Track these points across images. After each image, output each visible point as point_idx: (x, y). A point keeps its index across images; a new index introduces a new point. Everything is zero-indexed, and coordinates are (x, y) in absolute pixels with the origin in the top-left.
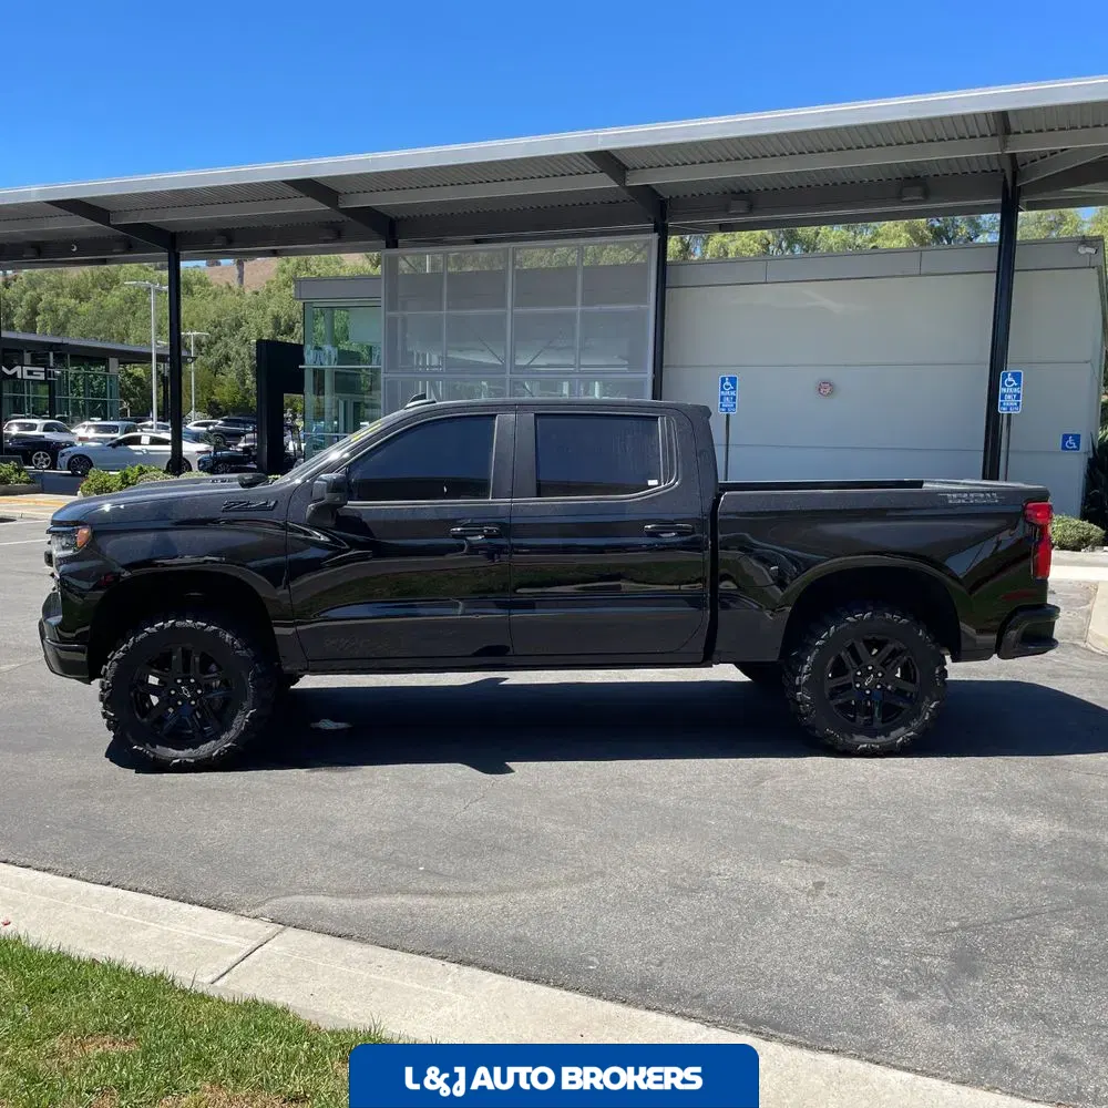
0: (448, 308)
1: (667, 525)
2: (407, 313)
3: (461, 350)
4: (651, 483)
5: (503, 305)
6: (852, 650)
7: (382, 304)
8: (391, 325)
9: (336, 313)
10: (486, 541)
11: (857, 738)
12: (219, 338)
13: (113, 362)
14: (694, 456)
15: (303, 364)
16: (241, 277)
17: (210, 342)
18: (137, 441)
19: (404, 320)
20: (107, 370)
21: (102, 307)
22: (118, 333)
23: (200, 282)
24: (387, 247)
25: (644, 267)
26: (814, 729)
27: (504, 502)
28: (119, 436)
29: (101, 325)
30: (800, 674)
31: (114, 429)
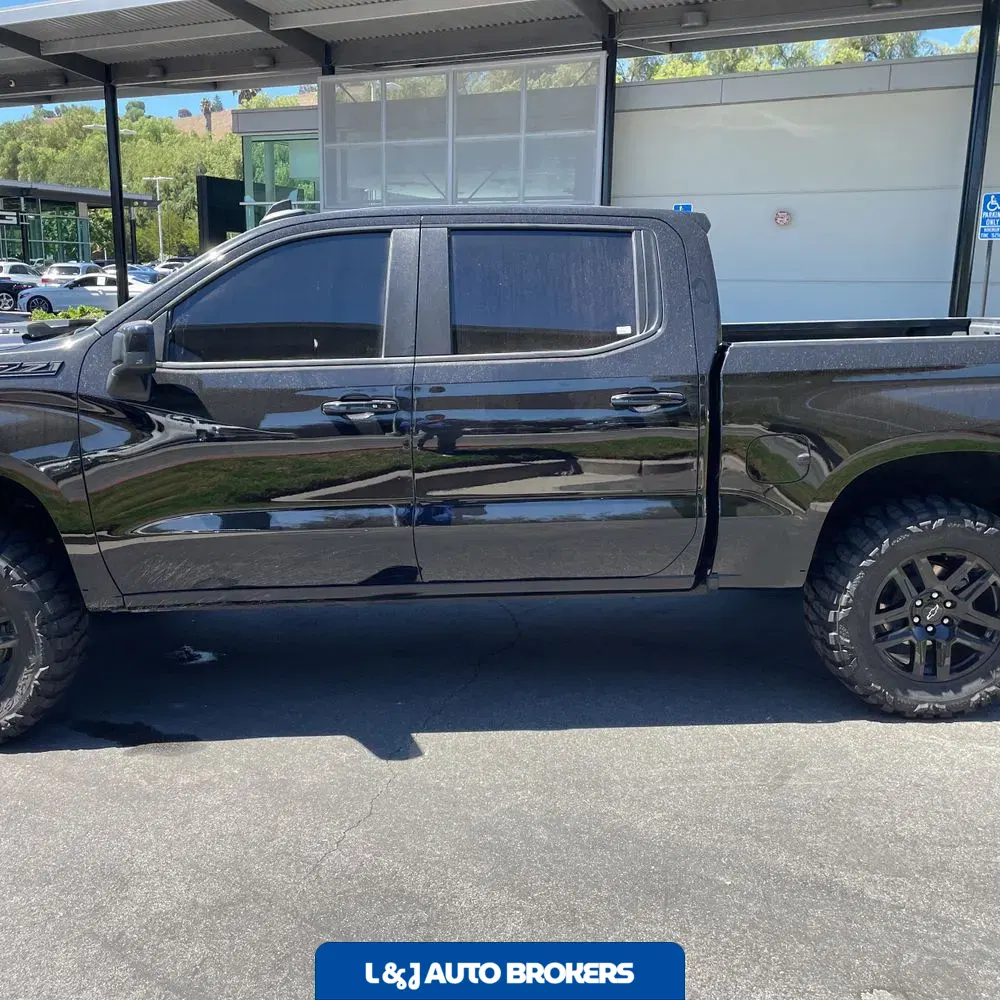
0: (388, 138)
1: (647, 394)
2: (345, 144)
3: (403, 185)
4: (621, 330)
5: (444, 134)
6: (911, 571)
7: (320, 136)
8: (329, 160)
9: (276, 145)
10: (375, 418)
11: (915, 695)
12: (186, 183)
13: (82, 206)
14: (686, 288)
15: (243, 201)
16: (209, 126)
17: (177, 188)
18: (92, 282)
19: (344, 153)
20: (77, 215)
21: (77, 155)
22: (93, 180)
23: (167, 129)
24: (324, 74)
25: (593, 89)
26: (853, 685)
27: (402, 363)
28: (77, 277)
29: (77, 172)
30: (835, 607)
31: (76, 270)
